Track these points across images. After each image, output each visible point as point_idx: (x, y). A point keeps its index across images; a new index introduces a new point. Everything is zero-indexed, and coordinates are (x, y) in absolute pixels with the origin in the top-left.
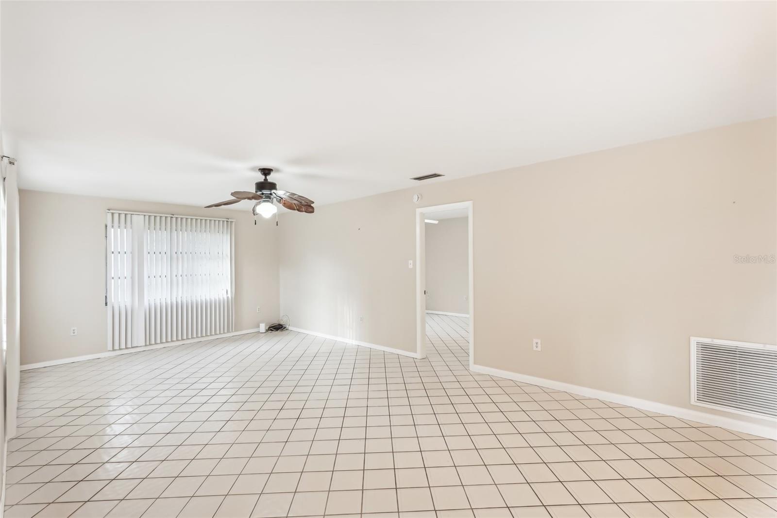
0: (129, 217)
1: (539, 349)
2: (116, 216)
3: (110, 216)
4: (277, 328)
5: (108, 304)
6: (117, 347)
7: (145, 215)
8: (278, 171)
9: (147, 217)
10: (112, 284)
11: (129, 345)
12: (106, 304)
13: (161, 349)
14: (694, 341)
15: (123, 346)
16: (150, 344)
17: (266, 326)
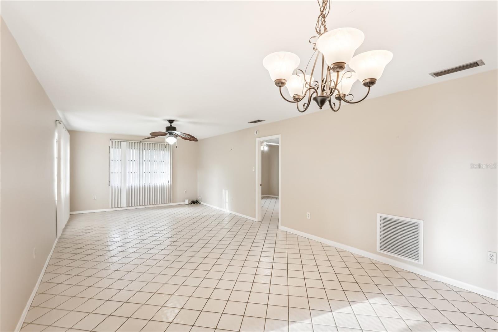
0: (120, 142)
1: (309, 218)
2: (114, 142)
3: (111, 142)
4: (195, 202)
5: (110, 185)
6: (113, 207)
7: (127, 142)
8: (177, 121)
9: (128, 143)
10: (112, 175)
11: (119, 206)
12: (109, 186)
13: (134, 209)
14: (379, 215)
15: (116, 206)
16: (129, 206)
17: (189, 201)
